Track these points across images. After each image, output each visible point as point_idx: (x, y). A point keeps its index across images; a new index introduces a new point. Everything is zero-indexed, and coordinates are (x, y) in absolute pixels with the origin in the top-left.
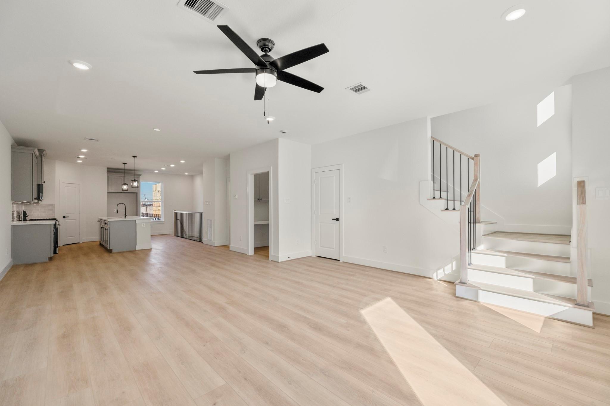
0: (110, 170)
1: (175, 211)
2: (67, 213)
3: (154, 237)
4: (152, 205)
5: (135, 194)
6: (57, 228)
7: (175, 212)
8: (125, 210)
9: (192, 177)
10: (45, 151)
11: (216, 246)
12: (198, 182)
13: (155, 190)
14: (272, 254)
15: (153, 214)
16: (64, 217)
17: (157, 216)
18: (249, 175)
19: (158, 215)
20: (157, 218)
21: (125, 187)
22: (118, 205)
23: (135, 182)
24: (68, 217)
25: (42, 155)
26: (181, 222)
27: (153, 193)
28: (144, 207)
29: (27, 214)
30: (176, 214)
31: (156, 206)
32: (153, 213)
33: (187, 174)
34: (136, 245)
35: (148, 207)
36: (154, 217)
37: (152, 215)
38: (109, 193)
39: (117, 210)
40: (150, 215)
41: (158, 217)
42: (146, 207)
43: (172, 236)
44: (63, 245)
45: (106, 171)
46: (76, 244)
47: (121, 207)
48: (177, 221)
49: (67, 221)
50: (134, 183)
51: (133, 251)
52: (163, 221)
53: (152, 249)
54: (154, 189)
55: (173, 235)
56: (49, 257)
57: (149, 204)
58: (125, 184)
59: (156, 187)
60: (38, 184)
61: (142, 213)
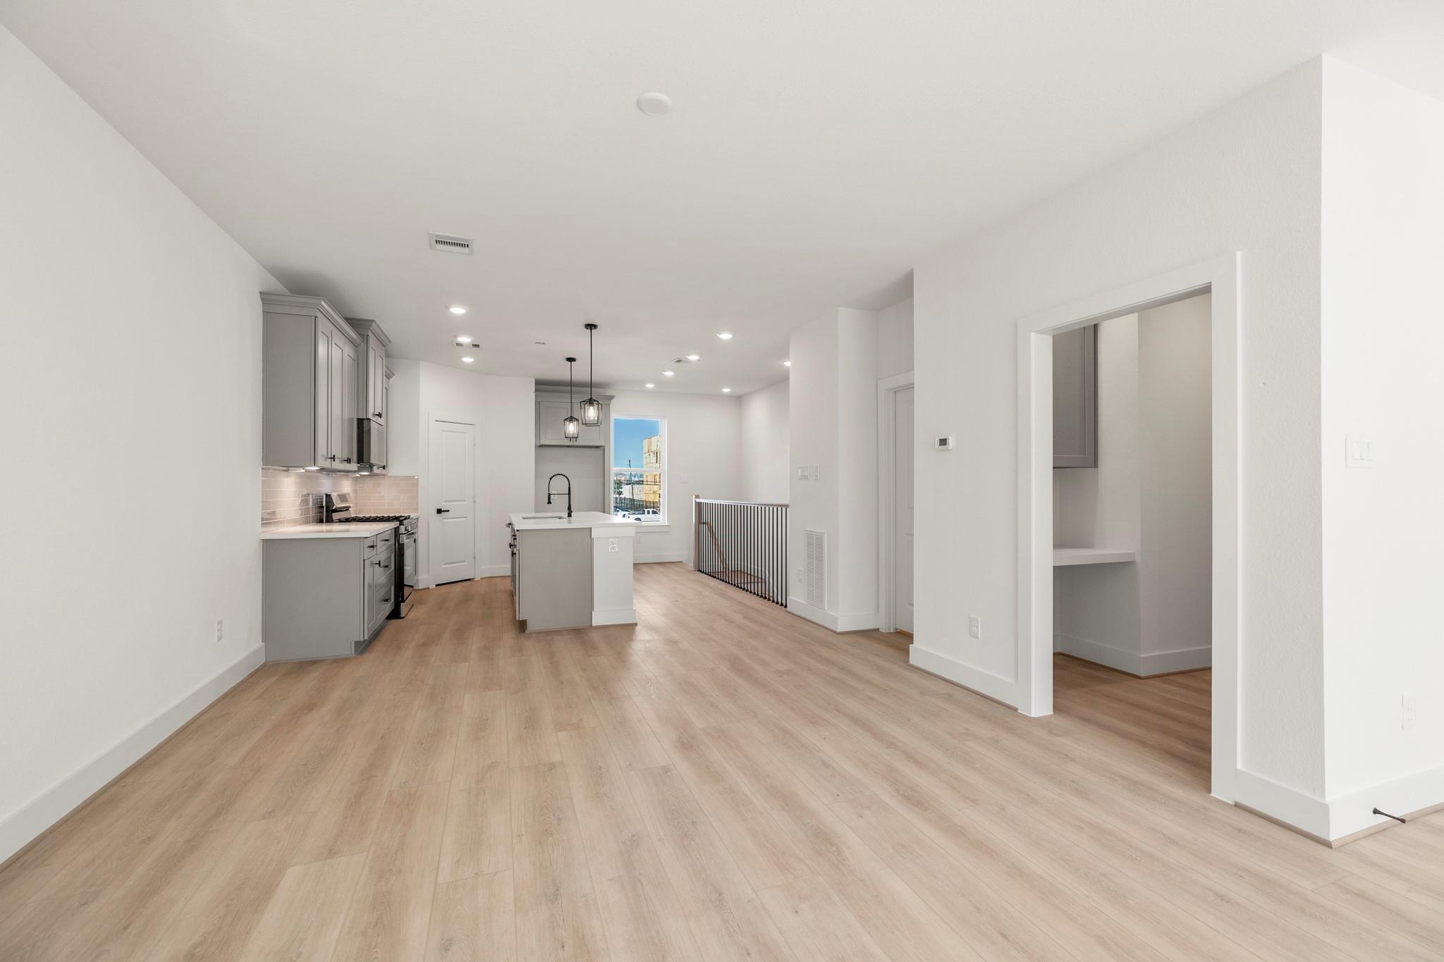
0: (543, 386)
1: (697, 497)
2: (445, 501)
3: (645, 569)
4: (642, 481)
5: (599, 452)
6: (403, 544)
7: (698, 500)
8: (569, 494)
9: (739, 400)
10: (374, 324)
11: (839, 630)
12: (759, 411)
13: (647, 451)
14: (1239, 766)
15: (643, 501)
16: (439, 511)
17: (652, 505)
18: (1033, 335)
19: (654, 503)
20: (651, 510)
21: (572, 428)
22: (551, 479)
23: (592, 407)
24: (448, 511)
25: (368, 336)
26: (711, 529)
27: (645, 455)
28: (628, 486)
29: (334, 505)
30: (699, 505)
31: (649, 483)
32: (644, 499)
33: (726, 390)
34: (592, 608)
35: (636, 487)
36: (647, 508)
37: (641, 503)
38: (540, 446)
39: (549, 495)
40: (638, 503)
41: (654, 508)
42: (631, 486)
43: (690, 571)
44: (437, 585)
45: (534, 390)
46: (465, 583)
47: (559, 486)
48: (704, 528)
49: (445, 520)
50: (588, 409)
51: (581, 633)
52: (666, 524)
53: (636, 624)
54: (646, 449)
55: (691, 566)
56: (356, 642)
57: (637, 479)
58: (571, 419)
59: (650, 444)
60: (358, 419)
61: (625, 498)
